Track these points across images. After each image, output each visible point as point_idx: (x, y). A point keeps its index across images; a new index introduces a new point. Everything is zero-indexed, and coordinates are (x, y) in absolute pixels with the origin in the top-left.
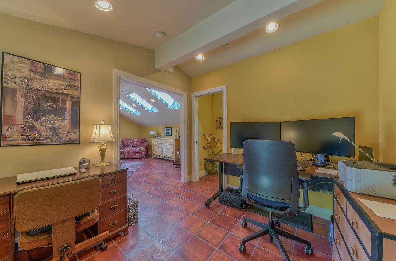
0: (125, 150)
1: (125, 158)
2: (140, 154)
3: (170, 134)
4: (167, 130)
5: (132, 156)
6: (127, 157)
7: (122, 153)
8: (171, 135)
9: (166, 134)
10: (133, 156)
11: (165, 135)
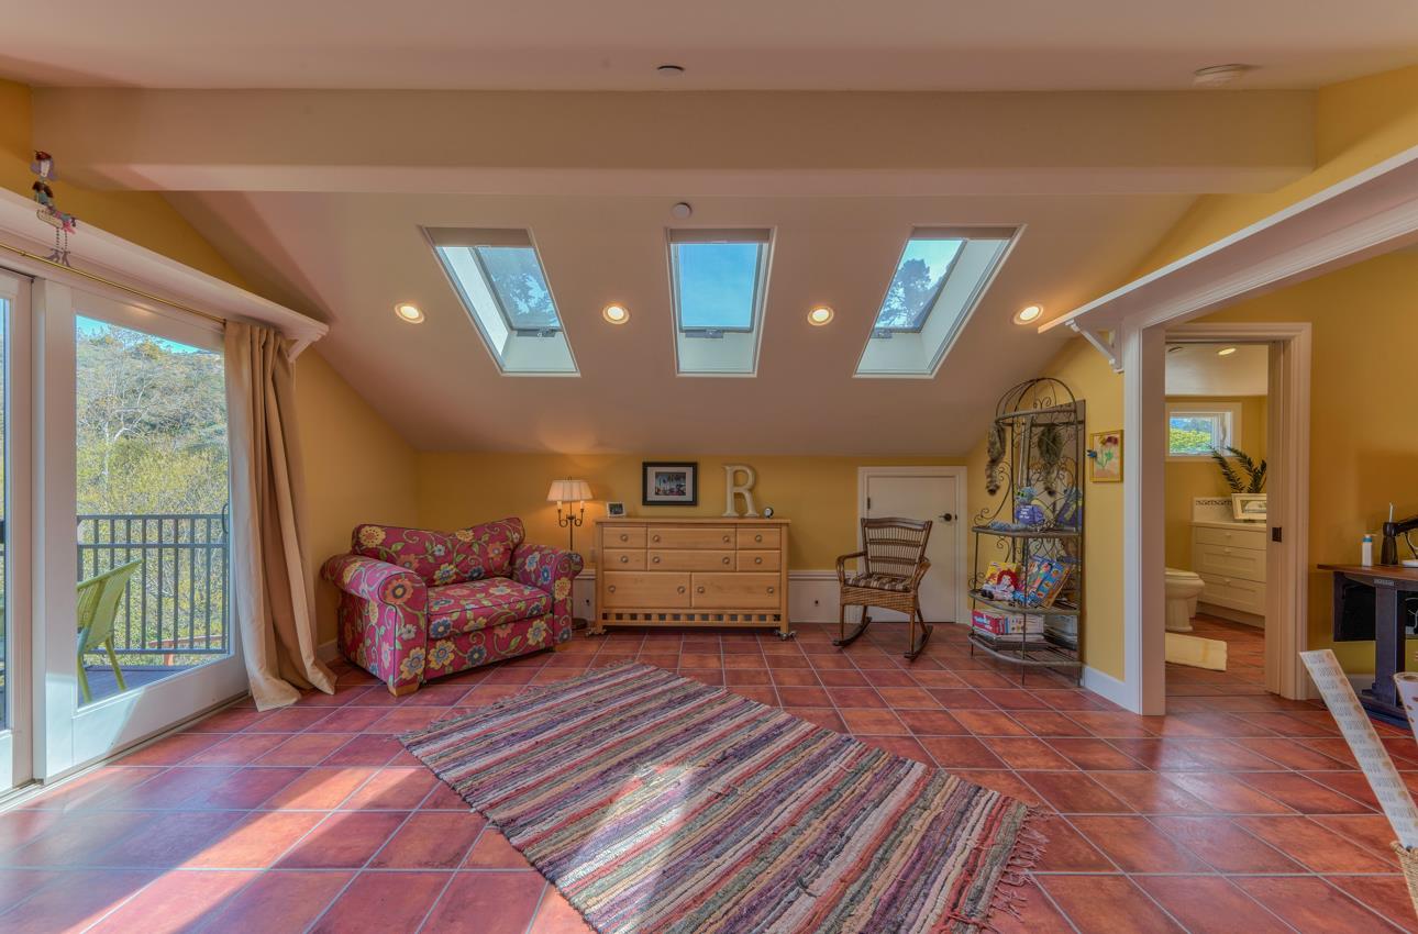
0: (469, 614)
1: (465, 667)
2: (552, 624)
3: (688, 497)
4: (657, 475)
5: (506, 642)
6: (478, 655)
7: (448, 639)
8: (694, 503)
9: (652, 497)
10: (514, 642)
11: (646, 502)
